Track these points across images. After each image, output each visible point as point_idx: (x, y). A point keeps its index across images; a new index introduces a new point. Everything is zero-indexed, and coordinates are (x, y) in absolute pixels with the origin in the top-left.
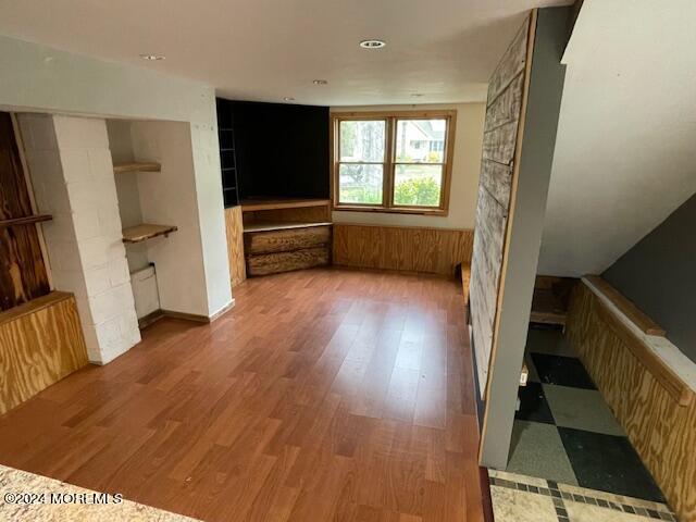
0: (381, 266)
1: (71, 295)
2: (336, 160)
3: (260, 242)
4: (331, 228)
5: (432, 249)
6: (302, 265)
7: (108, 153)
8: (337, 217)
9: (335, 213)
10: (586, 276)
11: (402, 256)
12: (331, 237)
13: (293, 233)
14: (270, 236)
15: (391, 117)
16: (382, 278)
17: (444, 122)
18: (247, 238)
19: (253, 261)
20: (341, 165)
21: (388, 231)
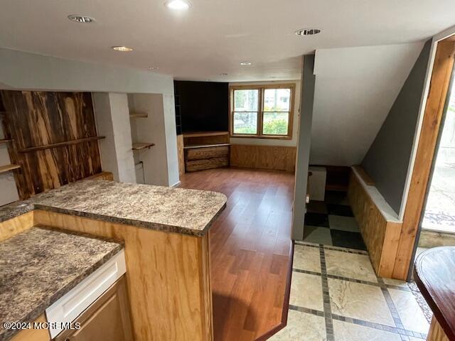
0: (256, 167)
1: (111, 173)
2: (232, 110)
3: (192, 154)
4: (229, 147)
5: (283, 157)
6: (214, 166)
7: (128, 108)
8: (232, 141)
9: (231, 139)
10: (353, 166)
11: (267, 161)
12: (229, 151)
13: (209, 149)
14: (197, 151)
15: (261, 88)
16: (257, 173)
17: (289, 90)
18: (186, 152)
19: (188, 164)
20: (235, 114)
21: (260, 148)
